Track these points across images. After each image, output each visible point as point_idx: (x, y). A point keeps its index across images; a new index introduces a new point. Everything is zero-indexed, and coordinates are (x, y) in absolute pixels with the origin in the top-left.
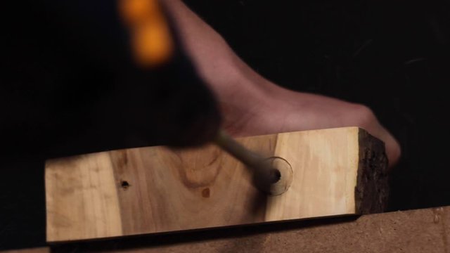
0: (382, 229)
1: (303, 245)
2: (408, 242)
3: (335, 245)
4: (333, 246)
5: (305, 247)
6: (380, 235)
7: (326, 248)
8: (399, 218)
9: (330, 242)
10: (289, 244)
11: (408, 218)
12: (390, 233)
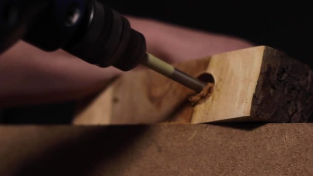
0: (286, 136)
1: (220, 143)
2: (307, 149)
3: (246, 145)
4: (244, 147)
5: (222, 144)
6: (285, 141)
7: (238, 148)
8: (302, 128)
9: (243, 143)
10: (209, 141)
11: (310, 130)
12: (293, 140)
